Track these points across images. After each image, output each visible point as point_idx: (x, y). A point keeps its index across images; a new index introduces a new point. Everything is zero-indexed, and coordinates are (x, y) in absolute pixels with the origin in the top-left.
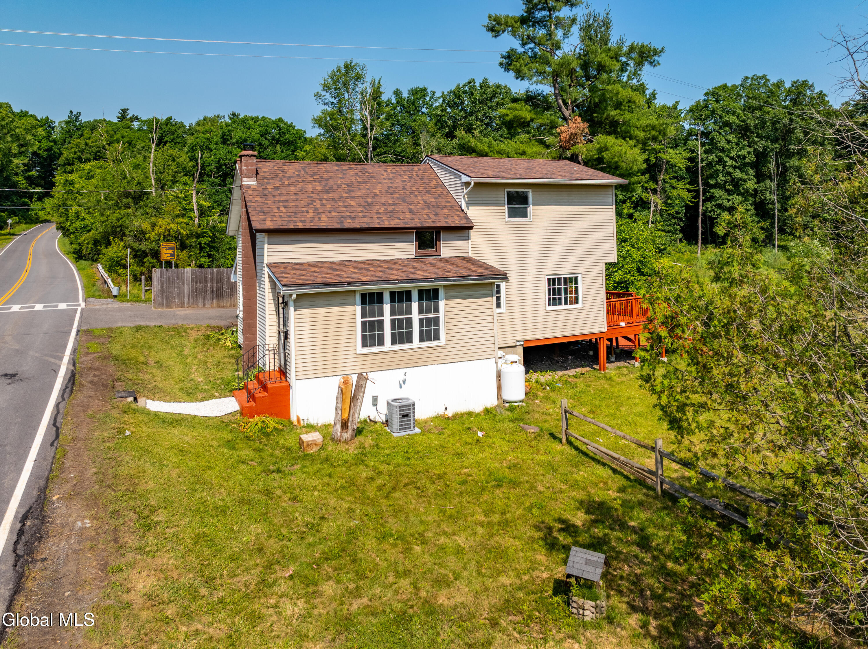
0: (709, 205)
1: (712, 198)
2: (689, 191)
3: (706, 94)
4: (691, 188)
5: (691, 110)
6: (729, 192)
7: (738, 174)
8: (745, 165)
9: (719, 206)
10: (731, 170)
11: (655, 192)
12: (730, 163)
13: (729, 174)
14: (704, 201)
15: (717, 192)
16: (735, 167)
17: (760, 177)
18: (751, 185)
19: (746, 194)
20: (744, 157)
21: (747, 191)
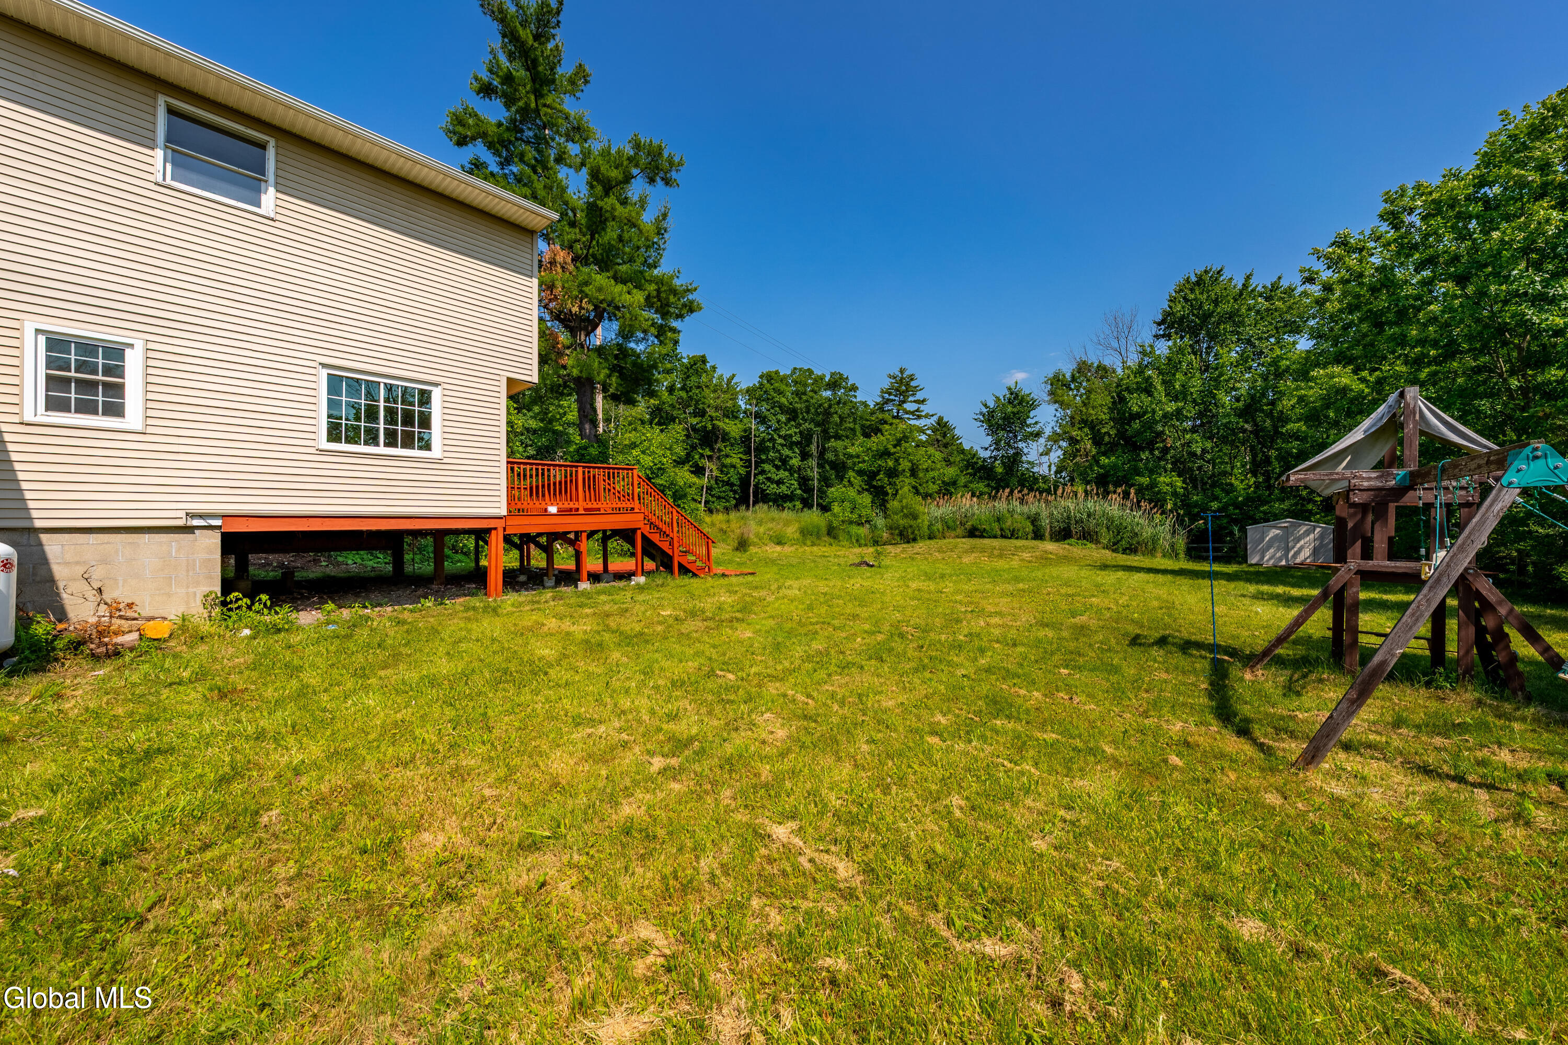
0: (760, 477)
1: (763, 472)
2: (741, 459)
3: (761, 377)
4: (744, 457)
5: (748, 391)
6: (778, 468)
7: (786, 452)
8: (793, 443)
9: (769, 479)
10: (780, 448)
11: (710, 458)
12: (780, 441)
13: (778, 451)
14: (755, 475)
15: (767, 467)
16: (782, 445)
17: (805, 456)
18: (795, 462)
19: (791, 470)
20: (791, 436)
21: (792, 467)
